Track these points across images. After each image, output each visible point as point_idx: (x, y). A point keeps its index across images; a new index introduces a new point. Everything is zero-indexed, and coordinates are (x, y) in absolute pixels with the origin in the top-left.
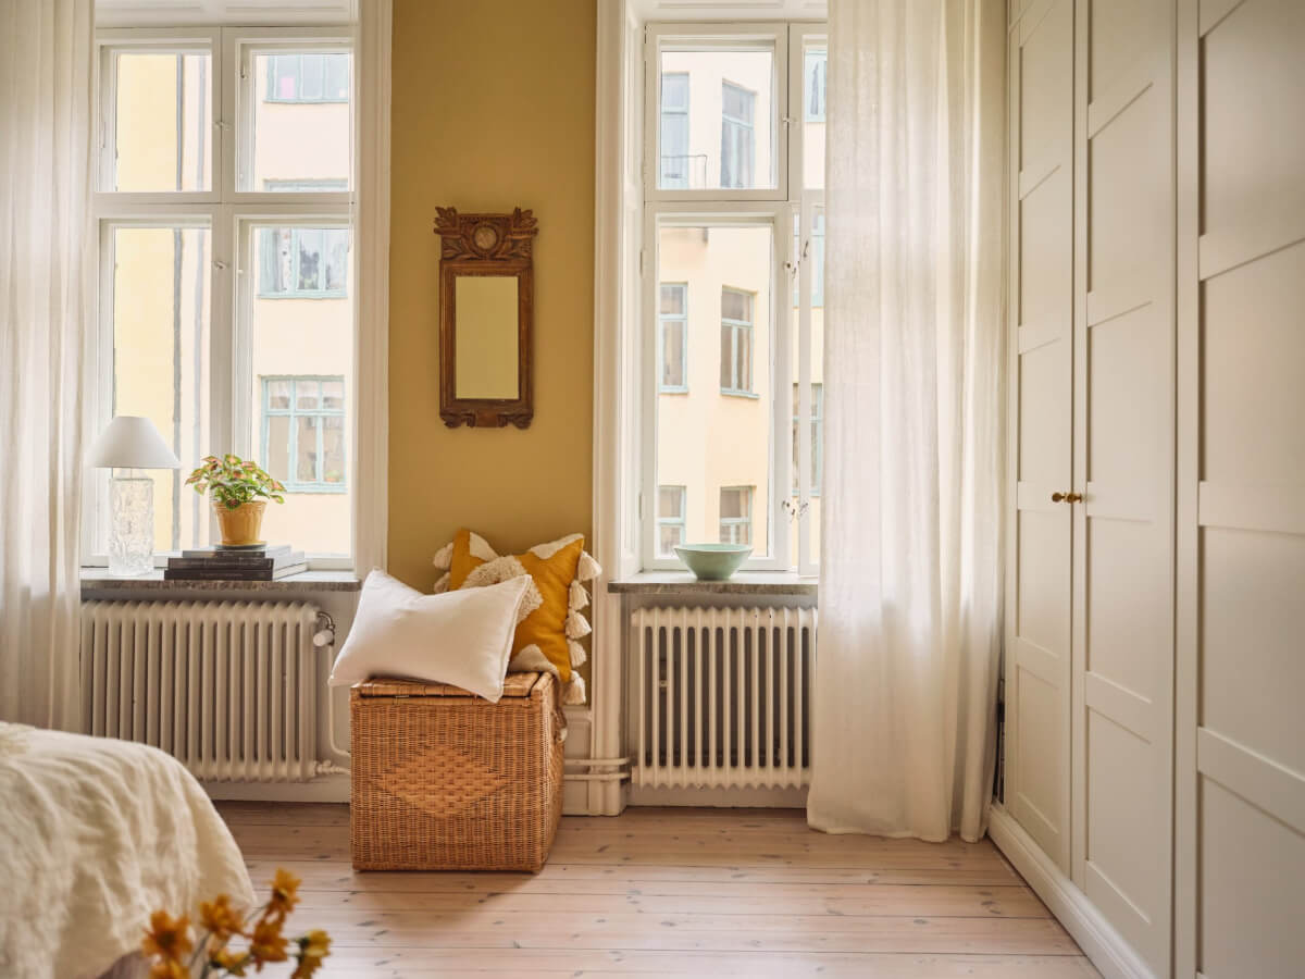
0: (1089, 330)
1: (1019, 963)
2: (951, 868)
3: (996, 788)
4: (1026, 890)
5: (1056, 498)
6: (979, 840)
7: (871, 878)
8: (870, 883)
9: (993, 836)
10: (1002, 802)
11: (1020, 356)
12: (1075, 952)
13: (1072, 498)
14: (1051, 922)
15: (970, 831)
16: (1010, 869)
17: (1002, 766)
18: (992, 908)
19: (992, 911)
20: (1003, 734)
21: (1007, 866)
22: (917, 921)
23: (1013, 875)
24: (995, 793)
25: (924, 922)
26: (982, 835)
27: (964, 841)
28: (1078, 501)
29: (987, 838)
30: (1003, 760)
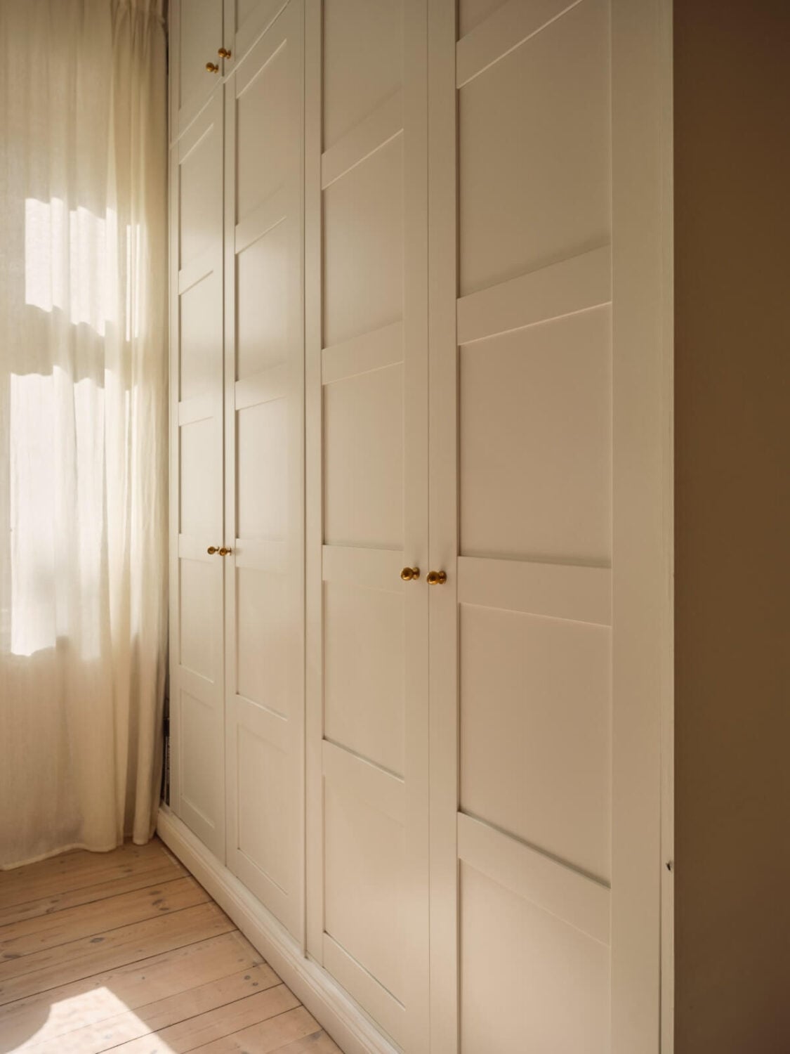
0: (237, 413)
1: (186, 954)
2: (125, 875)
3: (163, 792)
4: (189, 879)
5: (211, 550)
6: (150, 841)
7: (50, 906)
8: (48, 912)
9: (161, 834)
10: (168, 804)
11: (180, 428)
12: (230, 928)
13: (224, 551)
14: (210, 905)
15: (140, 836)
16: (175, 863)
17: (168, 774)
18: (161, 906)
19: (162, 909)
20: (168, 747)
21: (173, 860)
22: (93, 941)
23: (179, 867)
24: (162, 797)
25: (101, 939)
26: (152, 835)
27: (135, 844)
28: (229, 554)
29: (156, 837)
30: (168, 768)
